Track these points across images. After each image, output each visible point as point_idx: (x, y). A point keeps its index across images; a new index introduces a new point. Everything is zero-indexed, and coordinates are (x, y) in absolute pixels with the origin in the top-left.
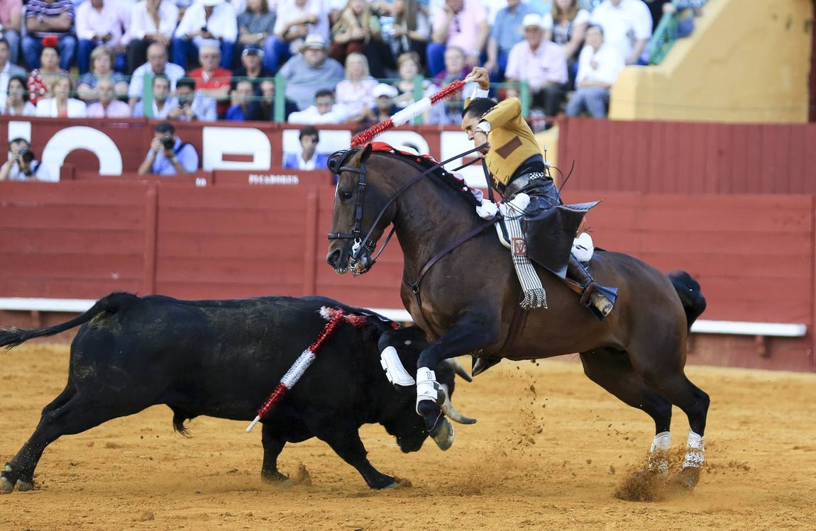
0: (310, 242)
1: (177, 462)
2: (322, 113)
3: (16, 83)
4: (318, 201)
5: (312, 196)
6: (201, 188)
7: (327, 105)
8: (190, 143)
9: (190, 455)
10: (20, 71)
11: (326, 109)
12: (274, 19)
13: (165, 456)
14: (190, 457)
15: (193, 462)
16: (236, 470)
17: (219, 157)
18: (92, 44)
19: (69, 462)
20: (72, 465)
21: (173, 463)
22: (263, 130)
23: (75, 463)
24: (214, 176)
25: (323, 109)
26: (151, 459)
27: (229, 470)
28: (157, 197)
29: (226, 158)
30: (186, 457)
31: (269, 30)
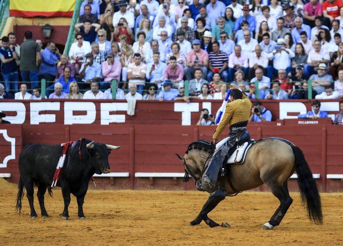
0: (323, 147)
1: (272, 237)
2: (328, 95)
3: (205, 86)
4: (326, 131)
5: (324, 129)
6: (279, 126)
7: (330, 92)
8: (269, 110)
9: (277, 235)
10: (206, 82)
11: (330, 93)
12: (307, 57)
13: (268, 235)
14: (278, 235)
15: (279, 237)
16: (296, 240)
17: (286, 114)
18: (234, 70)
19: (230, 238)
20: (231, 239)
21: (271, 238)
22: (303, 103)
23: (232, 238)
24: (284, 121)
25: (328, 93)
26: (262, 236)
27: (294, 240)
28: (262, 131)
29: (289, 114)
30: (276, 235)
31: (305, 62)
